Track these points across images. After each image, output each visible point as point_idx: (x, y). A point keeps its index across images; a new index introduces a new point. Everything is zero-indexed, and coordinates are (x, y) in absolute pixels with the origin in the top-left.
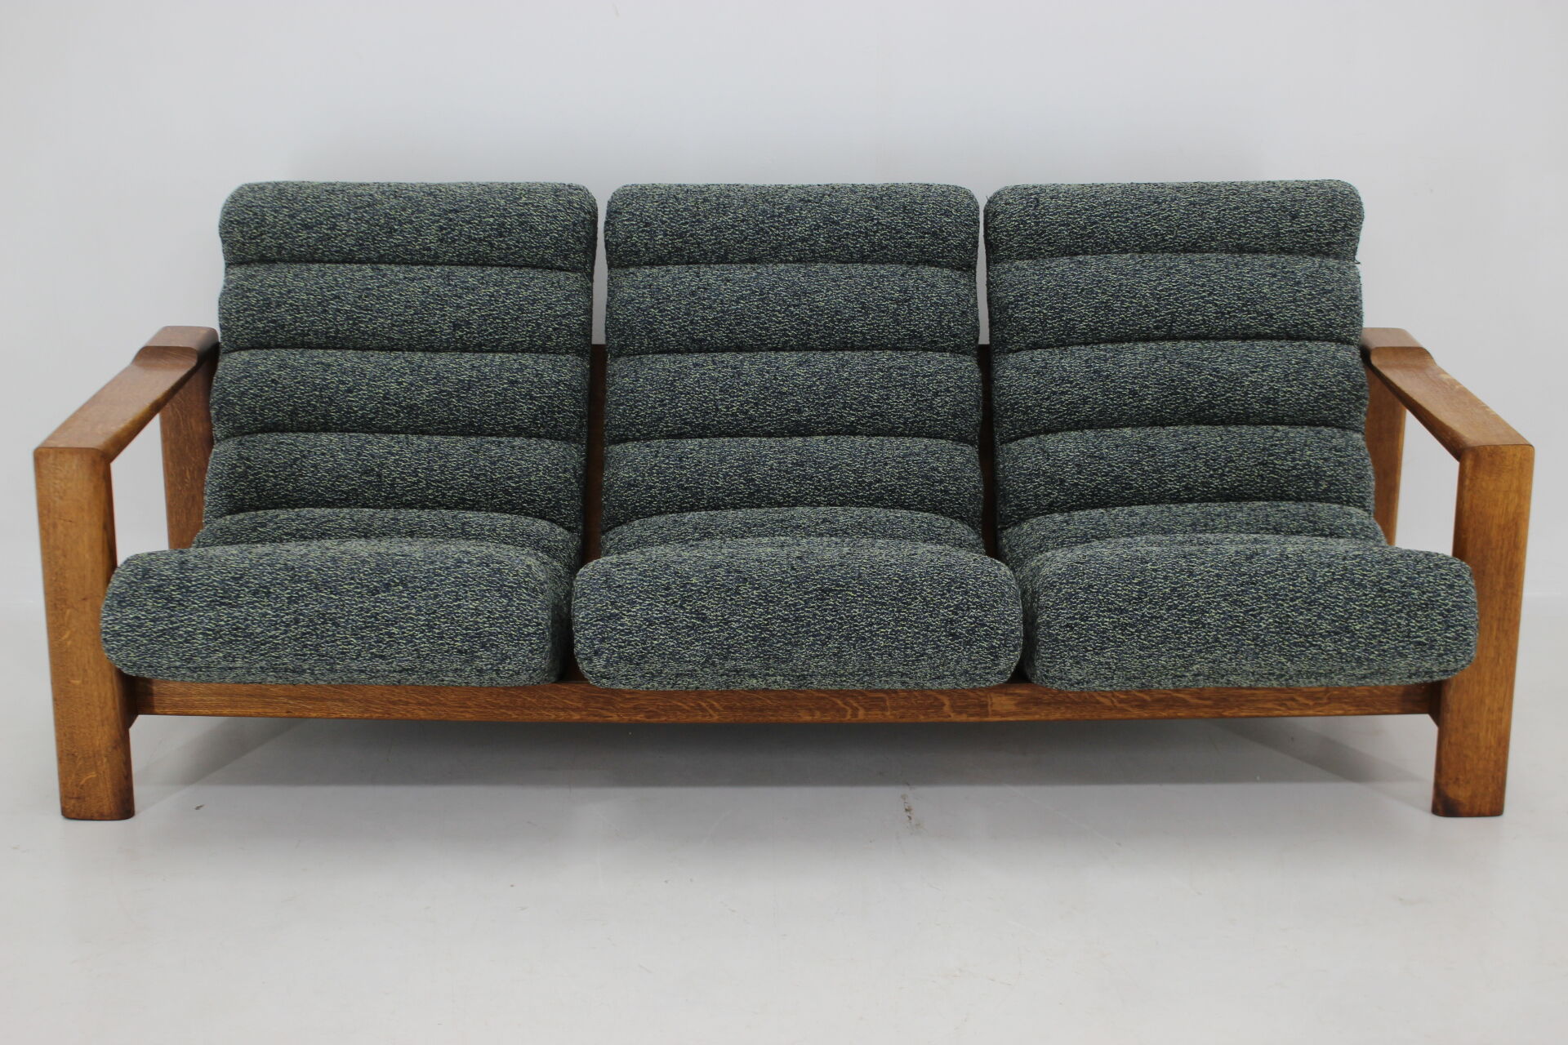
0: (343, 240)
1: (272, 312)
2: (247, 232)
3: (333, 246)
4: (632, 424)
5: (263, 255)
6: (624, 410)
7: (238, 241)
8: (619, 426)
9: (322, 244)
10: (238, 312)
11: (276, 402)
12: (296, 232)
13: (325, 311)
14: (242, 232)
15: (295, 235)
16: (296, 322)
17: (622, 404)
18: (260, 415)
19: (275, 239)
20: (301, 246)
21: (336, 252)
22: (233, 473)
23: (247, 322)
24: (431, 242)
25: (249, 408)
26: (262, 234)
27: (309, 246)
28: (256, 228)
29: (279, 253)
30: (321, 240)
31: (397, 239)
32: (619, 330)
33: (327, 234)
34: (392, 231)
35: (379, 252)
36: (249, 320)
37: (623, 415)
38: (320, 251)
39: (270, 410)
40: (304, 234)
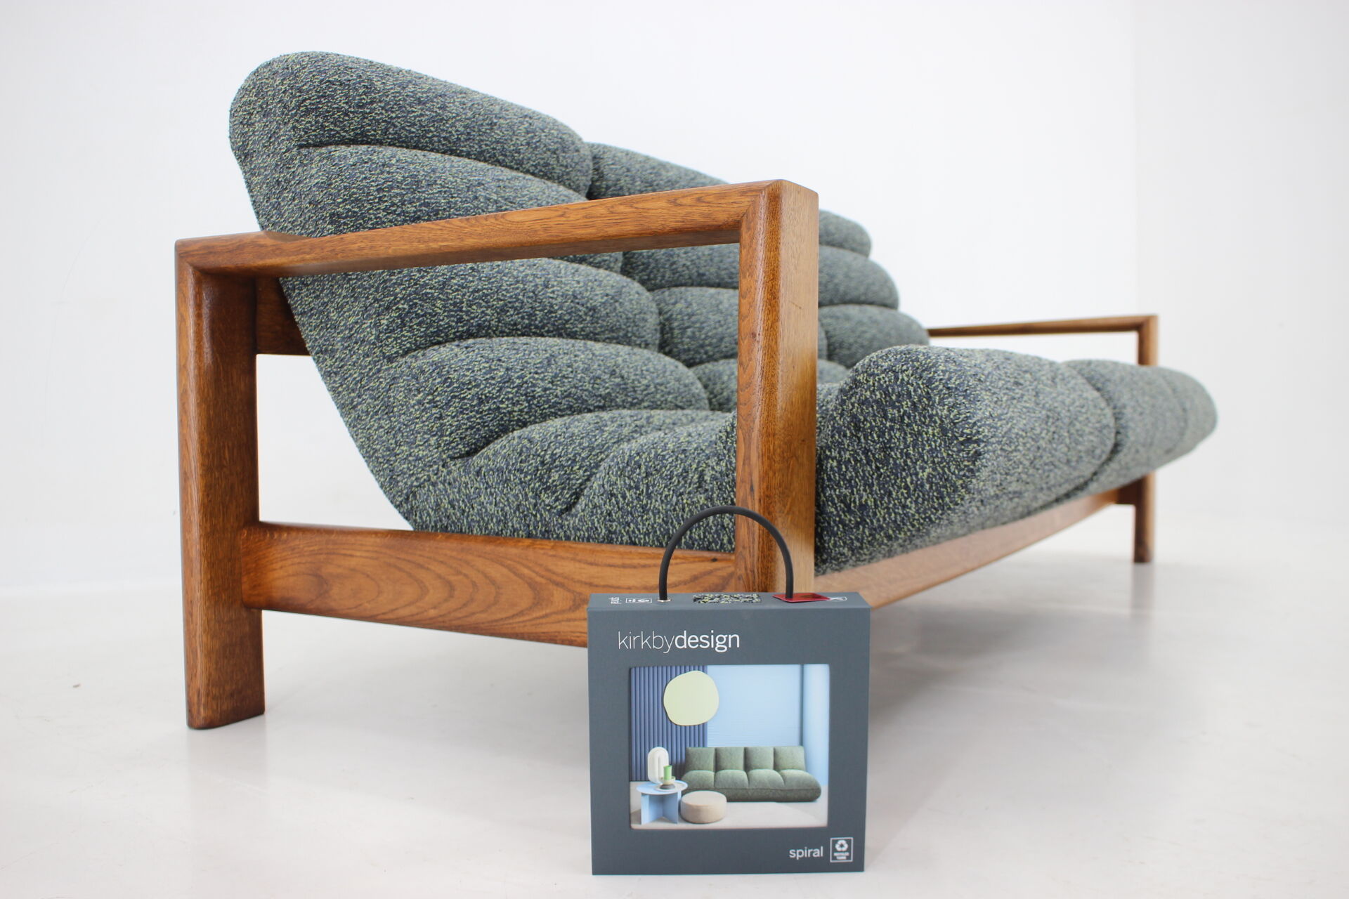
0: (453, 125)
1: (424, 192)
2: (354, 97)
3: (443, 130)
4: (702, 346)
5: (363, 134)
6: (693, 333)
7: (339, 109)
8: (689, 350)
9: (433, 126)
10: (379, 190)
11: (486, 295)
12: (410, 105)
13: (476, 198)
14: (347, 96)
15: (409, 108)
16: (450, 207)
17: (689, 327)
18: (467, 313)
19: (387, 111)
20: (414, 125)
21: (445, 138)
22: (493, 378)
23: (393, 204)
24: (522, 145)
25: (455, 304)
26: (372, 103)
27: (421, 126)
28: (365, 93)
29: (385, 131)
30: (432, 120)
31: (497, 134)
32: (643, 264)
33: (439, 115)
34: (492, 125)
35: (480, 147)
36: (396, 200)
37: (693, 337)
38: (430, 135)
39: (479, 306)
40: (417, 109)
